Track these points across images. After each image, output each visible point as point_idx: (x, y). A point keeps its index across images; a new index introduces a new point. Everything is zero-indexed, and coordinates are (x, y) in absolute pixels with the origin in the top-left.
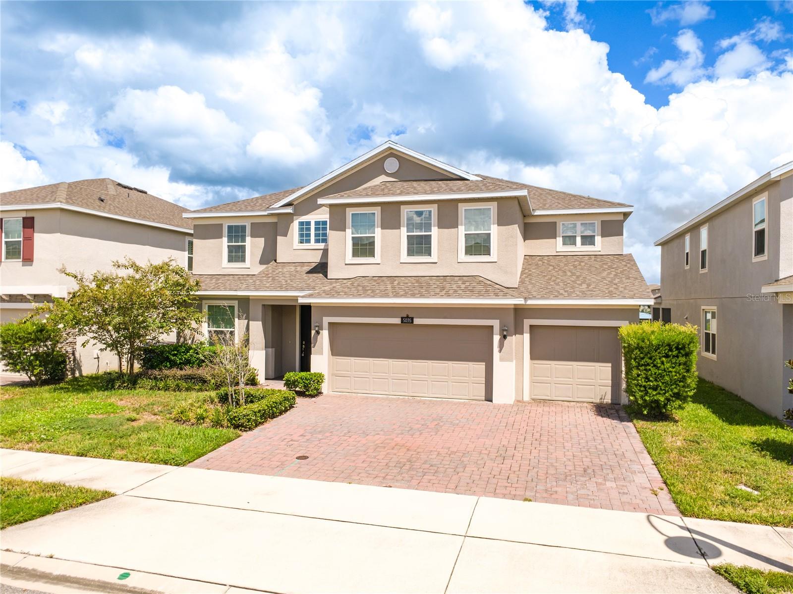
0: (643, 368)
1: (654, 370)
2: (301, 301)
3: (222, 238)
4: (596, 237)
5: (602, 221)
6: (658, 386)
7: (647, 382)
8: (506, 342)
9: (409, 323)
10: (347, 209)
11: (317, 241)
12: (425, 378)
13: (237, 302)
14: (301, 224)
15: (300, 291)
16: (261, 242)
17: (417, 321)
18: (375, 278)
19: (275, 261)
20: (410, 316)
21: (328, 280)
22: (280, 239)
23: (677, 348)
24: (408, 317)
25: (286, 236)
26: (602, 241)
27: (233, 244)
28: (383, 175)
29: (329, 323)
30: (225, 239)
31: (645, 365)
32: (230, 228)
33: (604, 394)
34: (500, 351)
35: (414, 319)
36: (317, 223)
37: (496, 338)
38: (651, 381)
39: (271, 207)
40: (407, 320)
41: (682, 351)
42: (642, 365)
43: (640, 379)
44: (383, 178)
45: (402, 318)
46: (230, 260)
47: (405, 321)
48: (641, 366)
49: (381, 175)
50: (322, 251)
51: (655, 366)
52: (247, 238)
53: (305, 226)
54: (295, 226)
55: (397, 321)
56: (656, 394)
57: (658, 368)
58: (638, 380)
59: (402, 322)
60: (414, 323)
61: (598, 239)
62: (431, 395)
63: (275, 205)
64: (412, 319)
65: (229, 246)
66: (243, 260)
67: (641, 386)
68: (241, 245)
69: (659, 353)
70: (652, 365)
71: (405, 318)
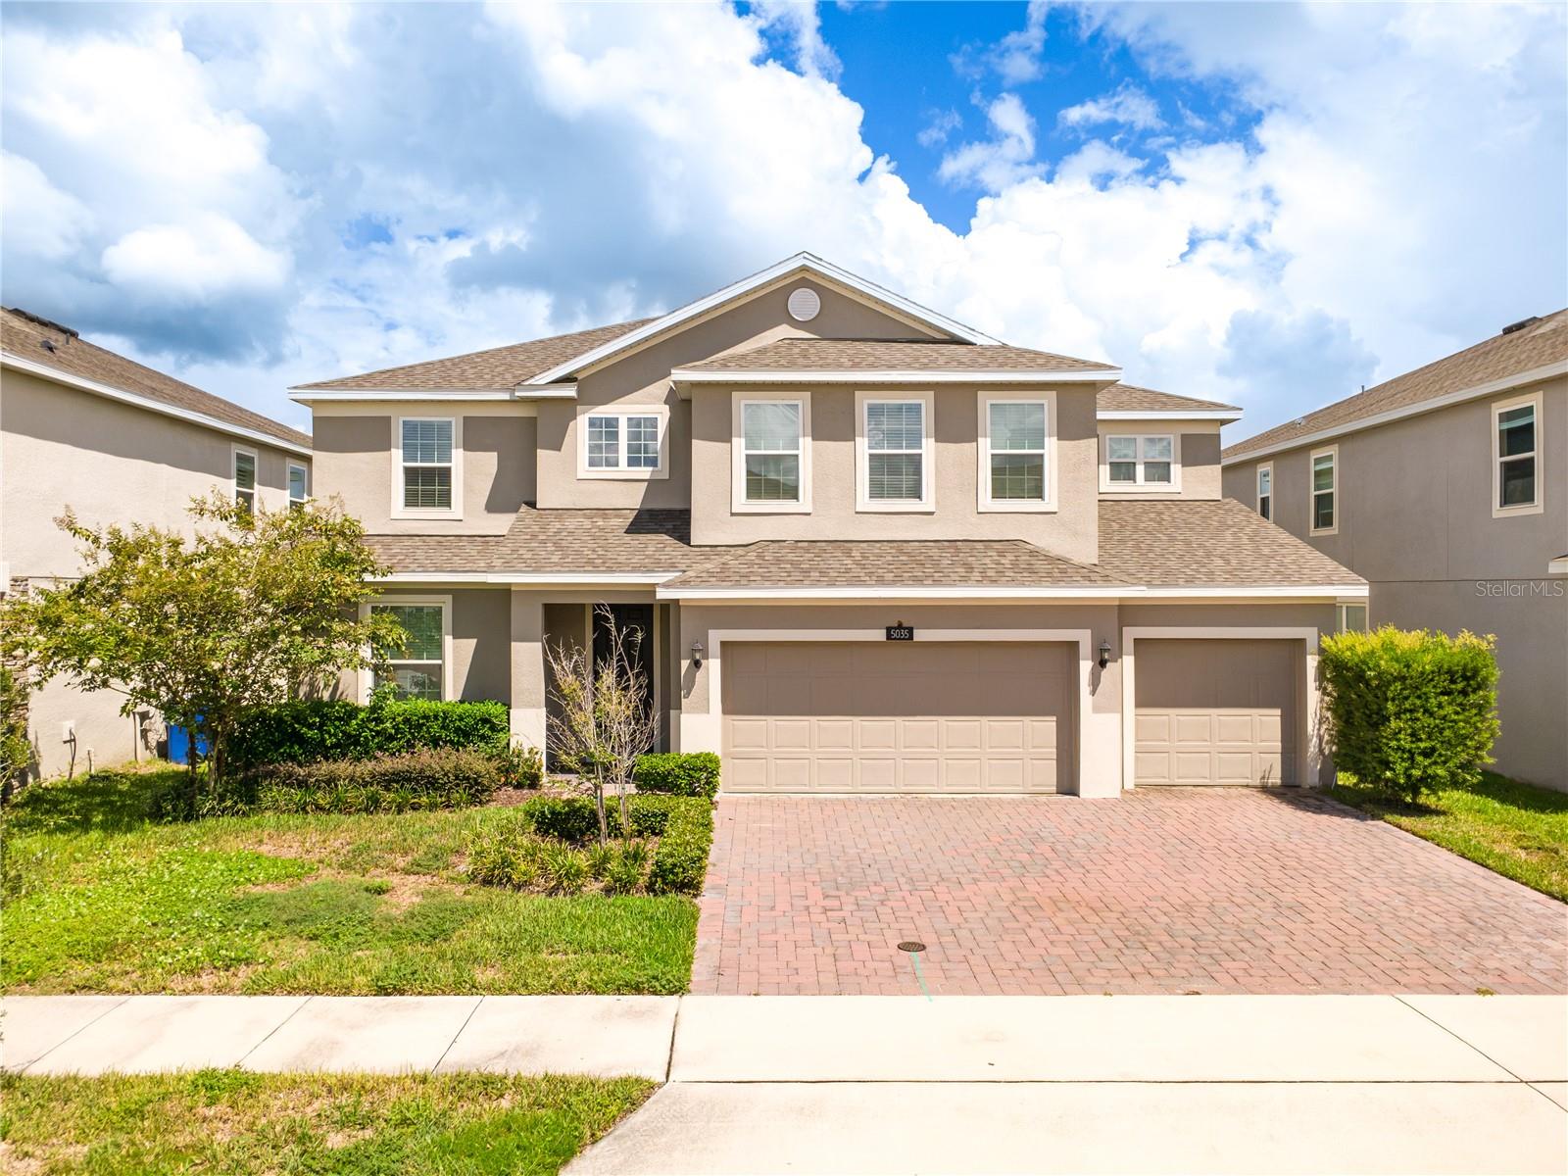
0: (1408, 716)
1: (1427, 720)
2: (662, 594)
3: (389, 449)
4: (1172, 467)
5: (1183, 436)
6: (1433, 749)
7: (1412, 742)
8: (1105, 673)
9: (904, 639)
10: (735, 395)
11: (633, 462)
12: (931, 753)
13: (449, 598)
14: (592, 423)
15: (643, 572)
16: (489, 461)
17: (920, 635)
18: (800, 544)
19: (532, 504)
20: (905, 625)
21: (693, 549)
22: (543, 456)
23: (1465, 678)
24: (900, 626)
25: (560, 450)
26: (1183, 473)
27: (419, 464)
28: (784, 326)
29: (721, 642)
30: (397, 454)
31: (1411, 711)
32: (410, 429)
33: (1268, 769)
34: (1093, 693)
35: (915, 631)
36: (635, 423)
37: (1086, 667)
38: (1421, 740)
39: (527, 383)
40: (900, 633)
41: (1472, 682)
42: (1406, 711)
43: (1402, 736)
44: (783, 331)
45: (889, 629)
46: (411, 500)
47: (895, 635)
48: (1404, 713)
49: (780, 324)
50: (646, 484)
51: (1426, 711)
52: (453, 451)
53: (607, 429)
54: (580, 428)
55: (880, 635)
56: (1430, 765)
57: (1432, 714)
58: (1398, 740)
59: (889, 637)
60: (915, 640)
61: (1176, 470)
62: (945, 788)
63: (537, 378)
64: (911, 630)
65: (407, 470)
66: (445, 500)
67: (1404, 751)
68: (440, 468)
69: (1434, 687)
70: (1422, 710)
71: (895, 628)
